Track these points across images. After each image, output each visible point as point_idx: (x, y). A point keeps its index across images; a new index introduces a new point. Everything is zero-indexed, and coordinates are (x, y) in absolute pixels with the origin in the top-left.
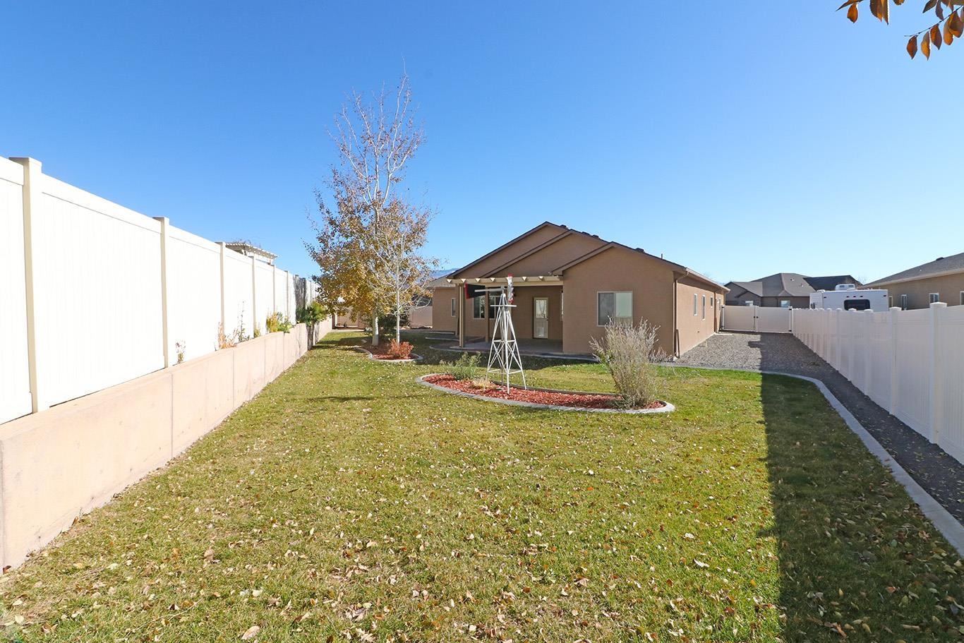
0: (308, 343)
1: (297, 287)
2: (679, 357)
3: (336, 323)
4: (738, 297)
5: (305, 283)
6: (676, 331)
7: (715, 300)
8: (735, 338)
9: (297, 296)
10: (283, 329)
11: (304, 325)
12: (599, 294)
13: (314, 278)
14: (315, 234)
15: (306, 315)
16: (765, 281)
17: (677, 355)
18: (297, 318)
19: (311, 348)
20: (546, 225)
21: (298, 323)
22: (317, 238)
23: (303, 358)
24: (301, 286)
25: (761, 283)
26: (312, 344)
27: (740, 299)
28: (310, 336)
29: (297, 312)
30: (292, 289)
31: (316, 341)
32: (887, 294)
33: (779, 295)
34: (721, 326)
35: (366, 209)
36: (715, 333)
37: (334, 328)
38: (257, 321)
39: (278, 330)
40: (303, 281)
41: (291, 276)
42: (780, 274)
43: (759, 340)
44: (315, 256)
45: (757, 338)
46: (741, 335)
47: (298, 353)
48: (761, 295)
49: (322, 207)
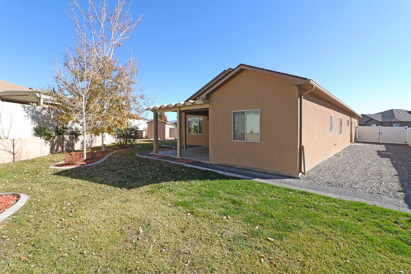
2: (304, 173)
4: (367, 122)
6: (302, 148)
7: (351, 122)
8: (366, 147)
12: (233, 112)
16: (383, 114)
17: (303, 171)
25: (381, 114)
27: (368, 123)
33: (393, 121)
34: (355, 139)
36: (351, 144)
42: (392, 110)
43: (384, 149)
45: (382, 148)
46: (370, 145)
48: (381, 121)
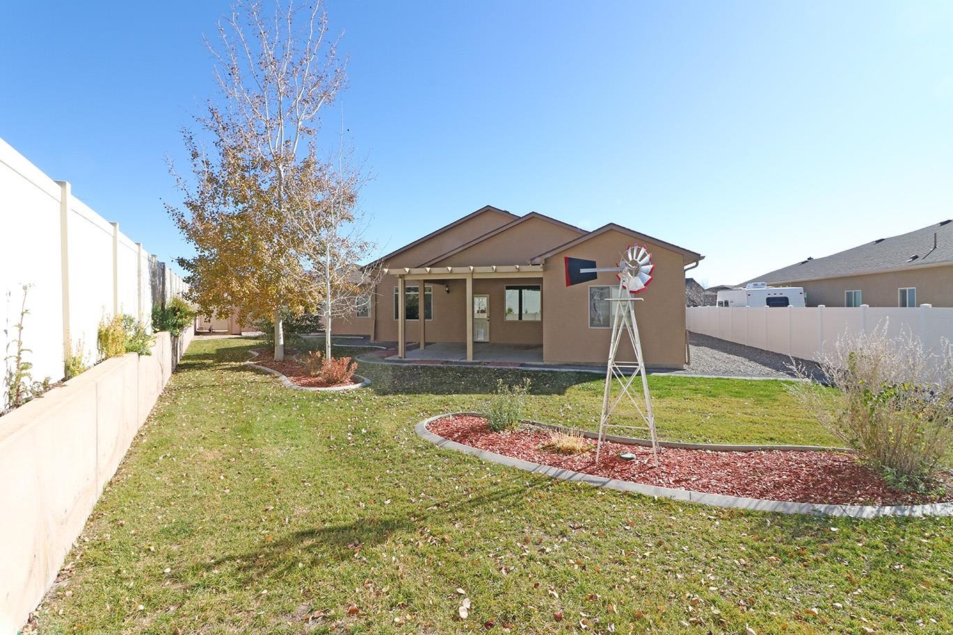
0: (172, 362)
1: (154, 274)
2: (688, 364)
3: (197, 328)
5: (163, 270)
9: (154, 288)
10: (138, 348)
11: (166, 335)
12: (590, 288)
13: (182, 262)
14: (182, 197)
15: (166, 318)
17: (687, 361)
18: (154, 325)
19: (177, 369)
20: (488, 210)
21: (155, 332)
22: (186, 203)
23: (168, 390)
24: (158, 273)
26: (177, 361)
28: (174, 349)
29: (154, 313)
30: (146, 276)
31: (180, 356)
32: (802, 291)
35: (265, 165)
37: (197, 333)
38: (75, 337)
39: (128, 350)
40: (162, 267)
41: (145, 254)
44: (184, 227)
47: (160, 385)
49: (195, 155)
